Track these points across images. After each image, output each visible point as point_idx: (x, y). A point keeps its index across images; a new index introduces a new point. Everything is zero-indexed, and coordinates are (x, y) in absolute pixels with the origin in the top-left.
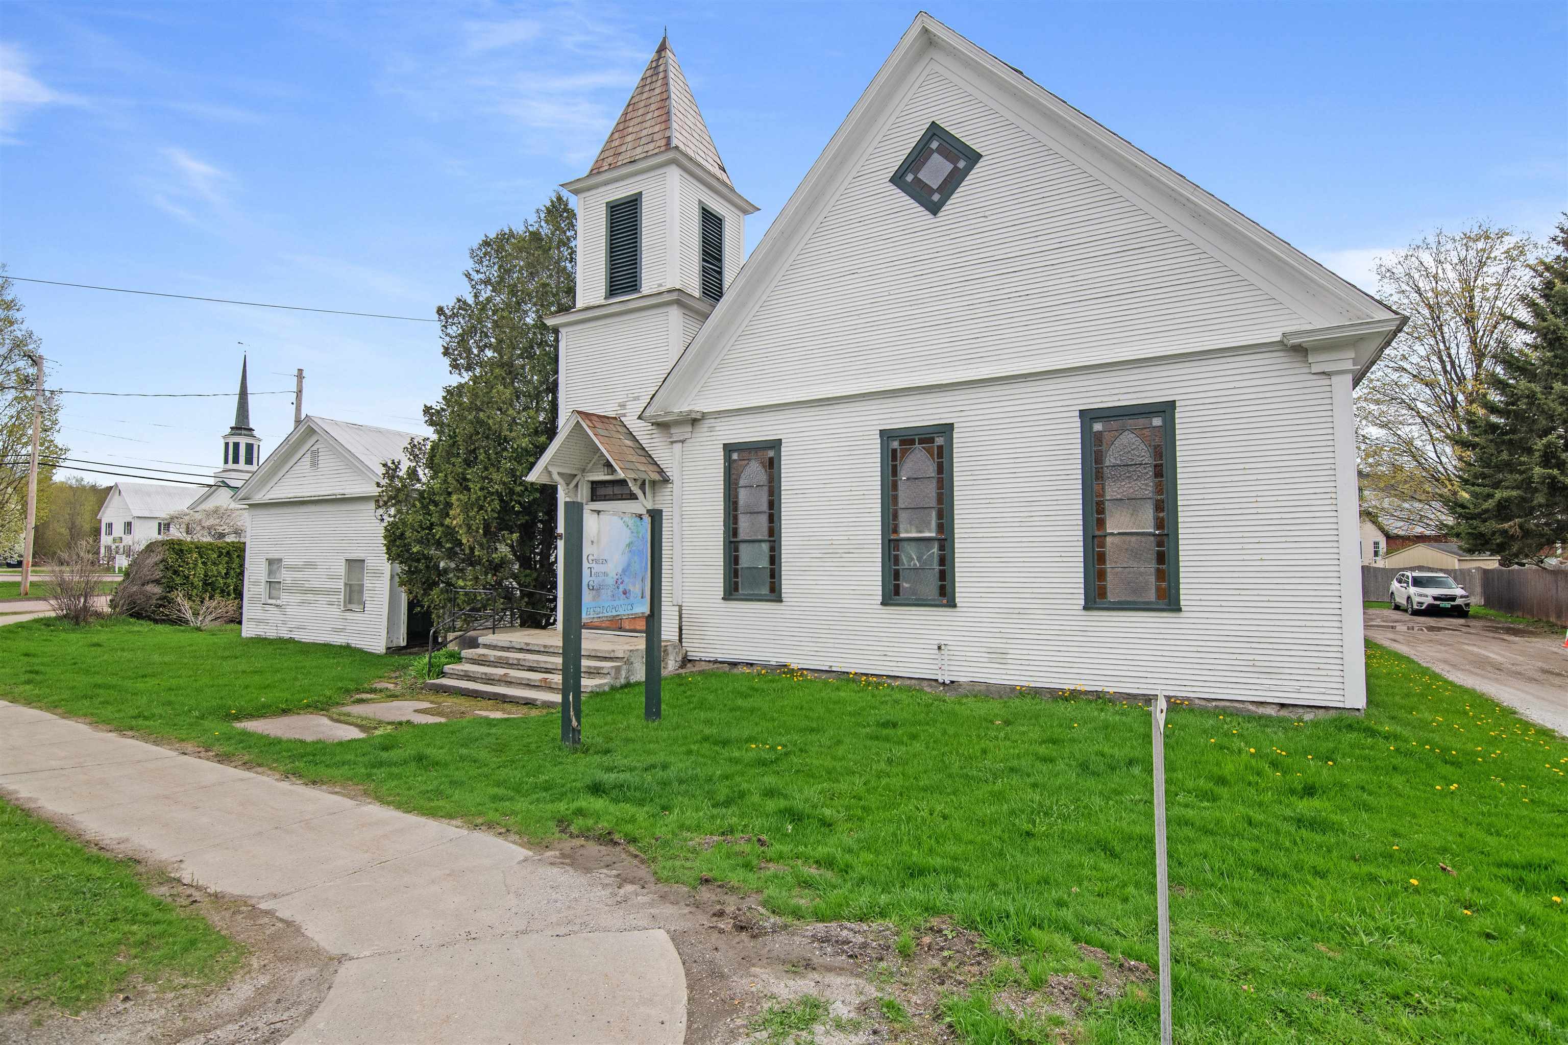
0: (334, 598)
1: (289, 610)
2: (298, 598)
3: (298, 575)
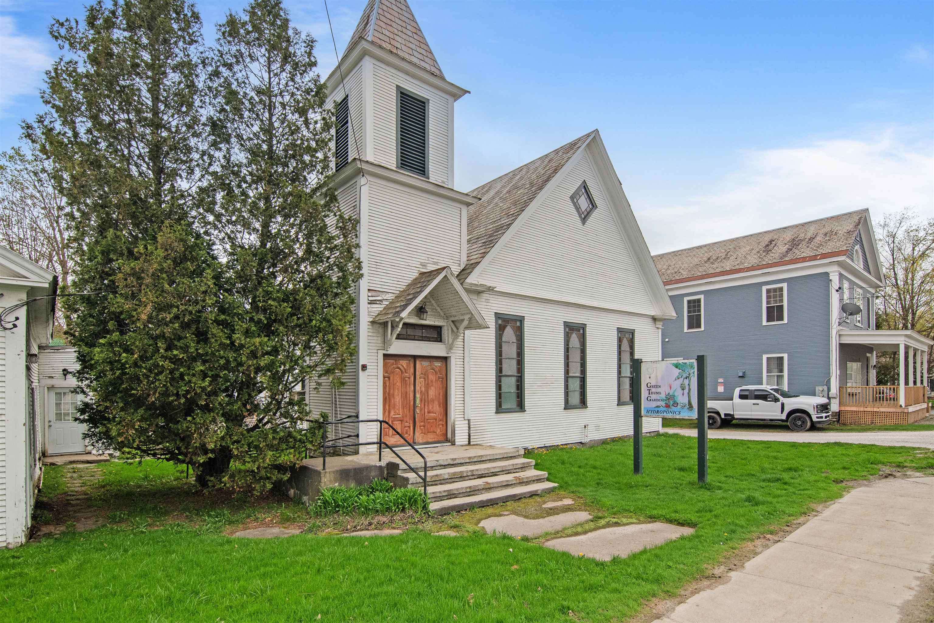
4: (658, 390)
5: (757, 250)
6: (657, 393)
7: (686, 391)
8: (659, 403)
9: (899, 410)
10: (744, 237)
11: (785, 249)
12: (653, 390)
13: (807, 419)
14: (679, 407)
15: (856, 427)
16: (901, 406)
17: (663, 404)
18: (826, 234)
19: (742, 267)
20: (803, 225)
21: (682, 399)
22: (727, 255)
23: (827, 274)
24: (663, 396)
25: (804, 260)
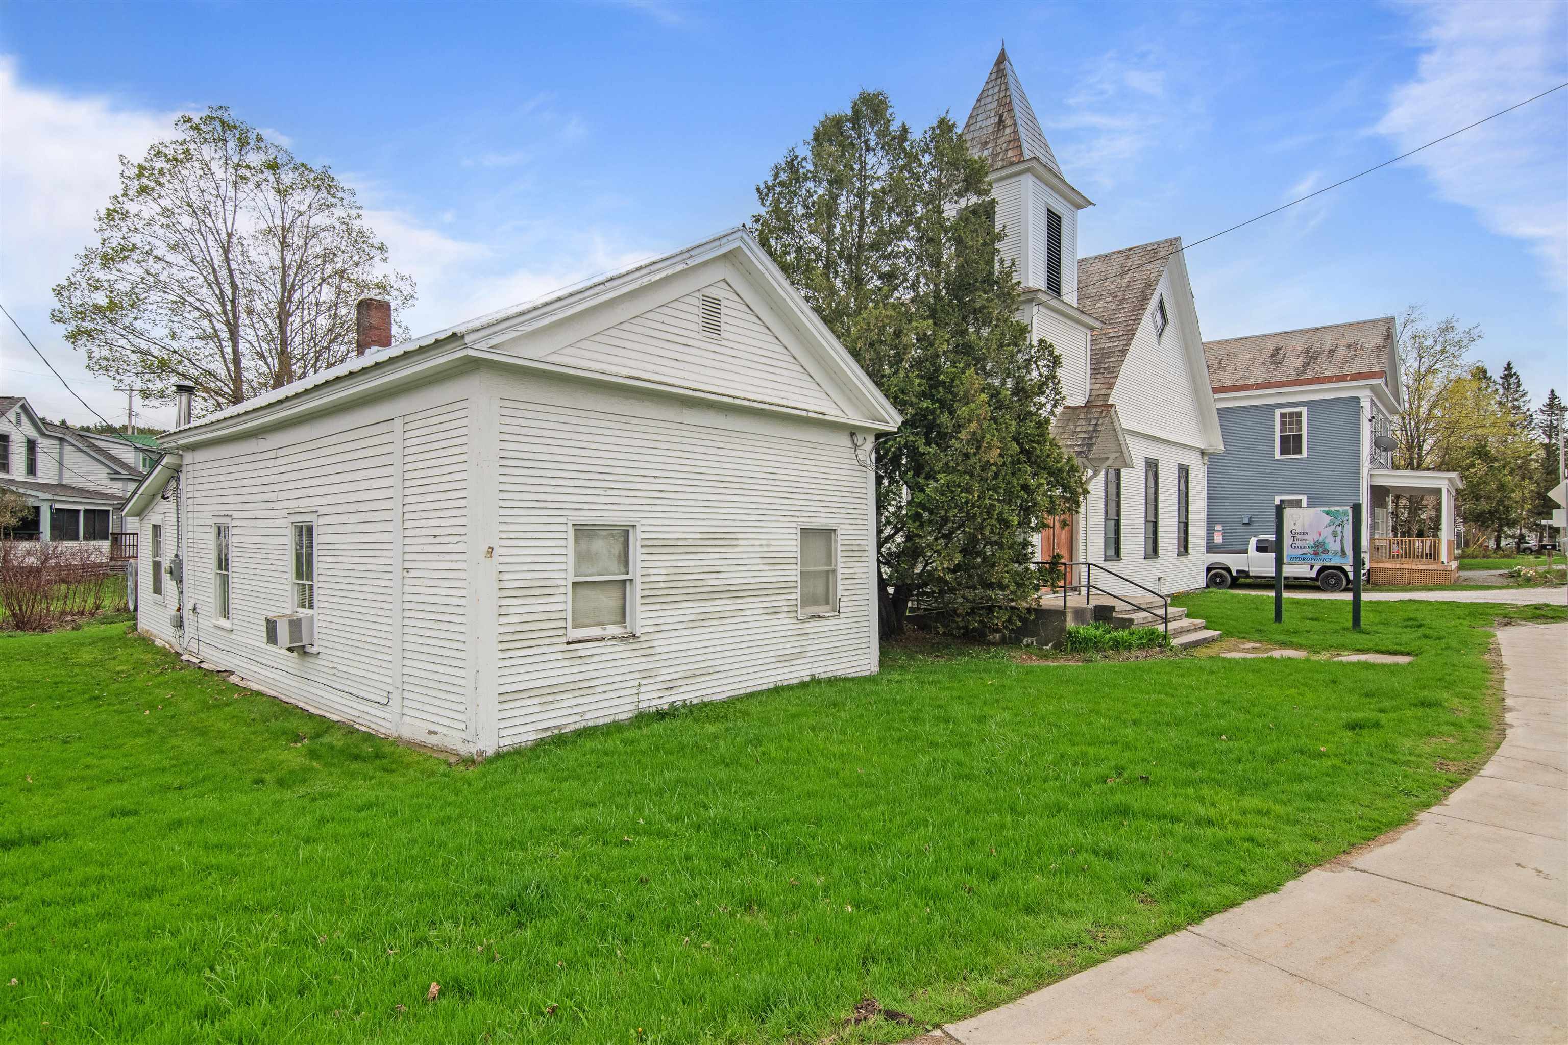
0: (779, 601)
1: (661, 644)
2: (691, 610)
3: (687, 561)
4: (1305, 537)
5: (1262, 360)
6: (1304, 540)
7: (1339, 538)
8: (1305, 551)
9: (1441, 568)
10: (1236, 340)
11: (1300, 361)
12: (1299, 537)
13: (1343, 576)
14: (1330, 553)
15: (1391, 587)
16: (1443, 563)
17: (1311, 551)
18: (1349, 347)
19: (1248, 382)
20: (1316, 330)
21: (1333, 546)
22: (1220, 363)
23: (1357, 399)
24: (1311, 543)
25: (1330, 379)
